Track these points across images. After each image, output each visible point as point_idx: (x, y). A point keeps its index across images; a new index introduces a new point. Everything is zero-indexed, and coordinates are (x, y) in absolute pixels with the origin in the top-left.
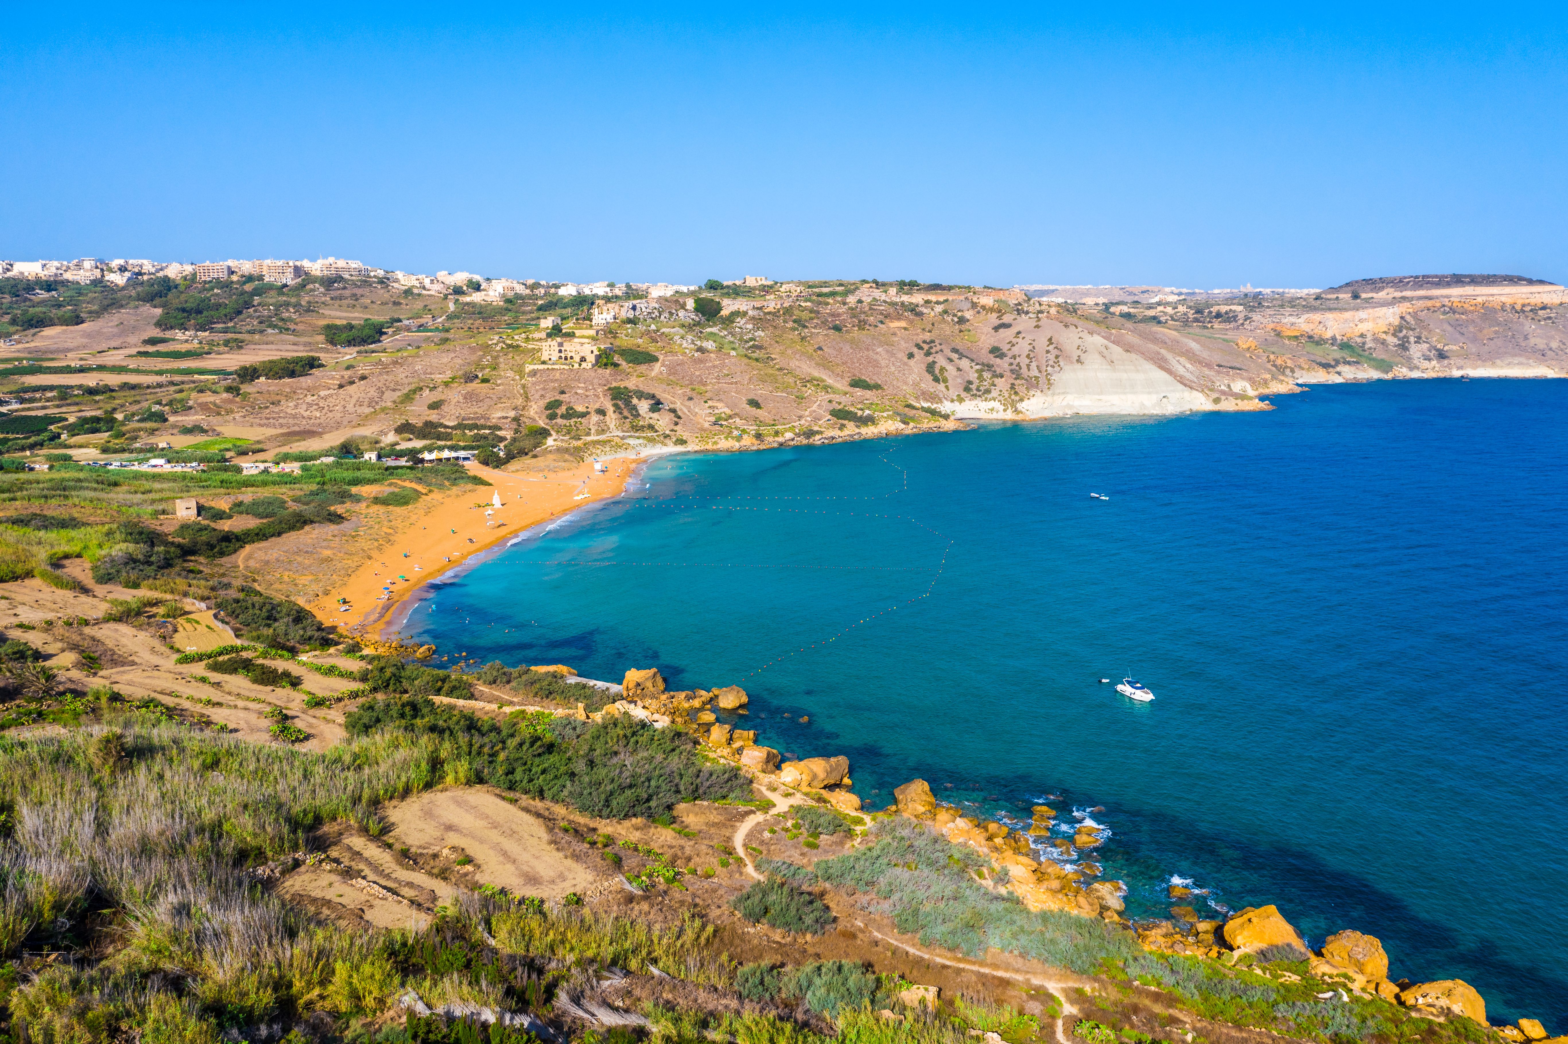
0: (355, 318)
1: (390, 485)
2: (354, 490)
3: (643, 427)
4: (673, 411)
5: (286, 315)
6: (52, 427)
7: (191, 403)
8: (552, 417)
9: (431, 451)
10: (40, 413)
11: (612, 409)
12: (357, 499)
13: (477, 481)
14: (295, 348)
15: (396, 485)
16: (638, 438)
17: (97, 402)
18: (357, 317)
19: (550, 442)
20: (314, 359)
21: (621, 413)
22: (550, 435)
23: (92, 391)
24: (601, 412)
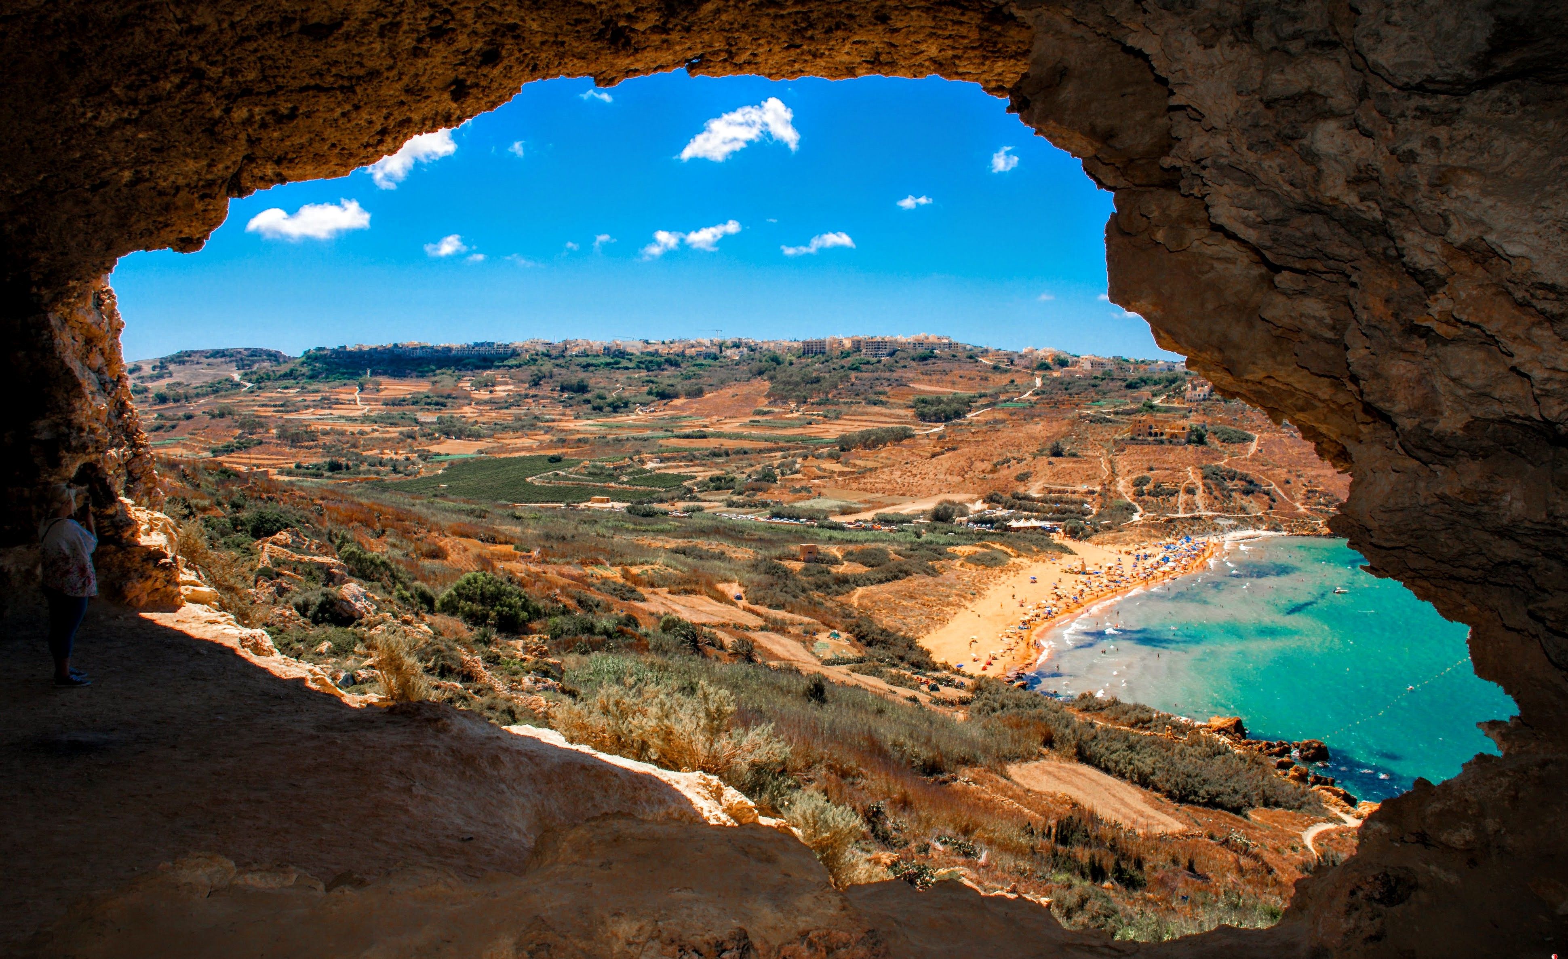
0: (944, 393)
1: (982, 546)
2: (950, 549)
3: (1234, 508)
4: (1267, 493)
5: (879, 389)
6: (685, 484)
7: (797, 466)
8: (1141, 493)
9: (1018, 519)
10: (674, 472)
11: (1201, 488)
12: (953, 557)
13: (1064, 549)
14: (887, 420)
15: (987, 547)
16: (1229, 518)
17: (717, 464)
18: (945, 390)
19: (1136, 517)
20: (905, 430)
21: (1211, 493)
22: (1136, 511)
23: (715, 454)
24: (1191, 491)
